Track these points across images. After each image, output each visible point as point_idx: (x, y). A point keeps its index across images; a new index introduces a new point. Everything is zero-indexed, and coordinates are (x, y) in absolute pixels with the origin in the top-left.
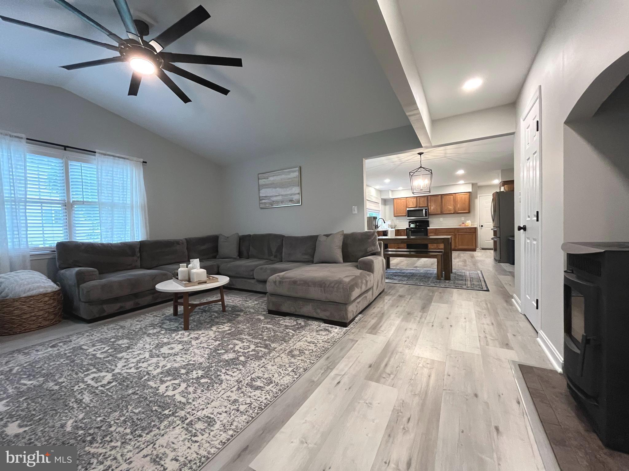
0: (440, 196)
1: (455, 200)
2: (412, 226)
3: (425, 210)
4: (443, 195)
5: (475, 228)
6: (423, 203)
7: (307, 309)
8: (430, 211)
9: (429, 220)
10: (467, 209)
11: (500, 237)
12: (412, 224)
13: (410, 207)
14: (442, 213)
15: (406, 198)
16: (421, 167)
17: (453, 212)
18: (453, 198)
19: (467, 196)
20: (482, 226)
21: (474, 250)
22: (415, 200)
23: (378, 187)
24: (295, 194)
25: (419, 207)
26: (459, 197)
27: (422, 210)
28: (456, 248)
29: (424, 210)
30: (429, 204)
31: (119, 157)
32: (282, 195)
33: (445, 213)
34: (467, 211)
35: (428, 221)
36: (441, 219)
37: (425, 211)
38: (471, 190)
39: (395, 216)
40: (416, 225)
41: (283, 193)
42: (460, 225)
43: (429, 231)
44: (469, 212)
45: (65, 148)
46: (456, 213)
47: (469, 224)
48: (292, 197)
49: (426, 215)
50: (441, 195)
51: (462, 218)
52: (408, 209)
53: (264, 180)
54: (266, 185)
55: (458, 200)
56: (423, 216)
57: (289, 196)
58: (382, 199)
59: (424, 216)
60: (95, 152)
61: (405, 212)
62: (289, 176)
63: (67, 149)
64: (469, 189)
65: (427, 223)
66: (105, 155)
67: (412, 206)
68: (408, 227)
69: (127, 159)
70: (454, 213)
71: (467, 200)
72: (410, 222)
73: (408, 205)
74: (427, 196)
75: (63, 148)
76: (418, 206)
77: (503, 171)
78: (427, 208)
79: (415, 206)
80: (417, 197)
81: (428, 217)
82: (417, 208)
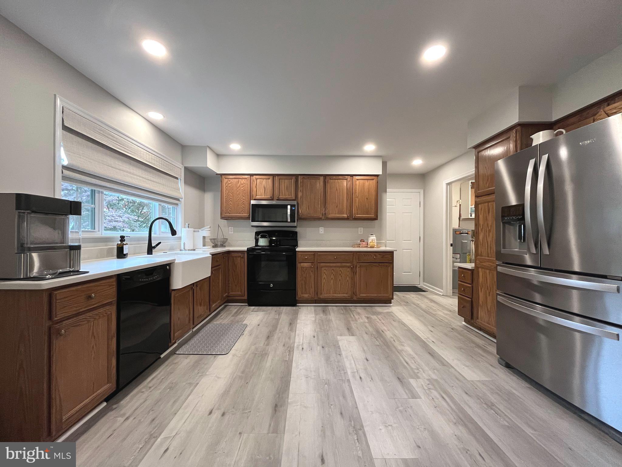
0: (322, 178)
1: (350, 193)
2: (263, 242)
3: (292, 206)
4: (327, 177)
5: (393, 253)
6: (286, 191)
8: (300, 212)
9: (298, 230)
10: (373, 211)
12: (262, 237)
13: (258, 197)
14: (324, 217)
15: (252, 175)
17: (345, 216)
18: (348, 185)
19: (373, 183)
21: (388, 301)
22: (270, 181)
23: (157, 116)
25: (279, 199)
26: (358, 185)
27: (285, 207)
28: (355, 298)
29: (289, 207)
30: (300, 194)
33: (330, 216)
34: (372, 216)
35: (296, 233)
36: (321, 230)
37: (291, 209)
38: (380, 172)
39: (222, 218)
40: (271, 242)
43: (299, 256)
44: (376, 218)
46: (351, 218)
47: (373, 242)
49: (293, 220)
50: (325, 176)
51: (359, 229)
52: (253, 202)
55: (355, 191)
56: (287, 221)
58: (186, 169)
59: (289, 220)
61: (247, 208)
64: (377, 168)
65: (293, 237)
67: (263, 197)
68: (252, 244)
70: (347, 219)
71: (374, 193)
72: (257, 234)
73: (254, 193)
74: (297, 176)
76: (276, 198)
78: (295, 203)
79: (268, 196)
80: (274, 175)
81: (295, 224)
82: (274, 202)
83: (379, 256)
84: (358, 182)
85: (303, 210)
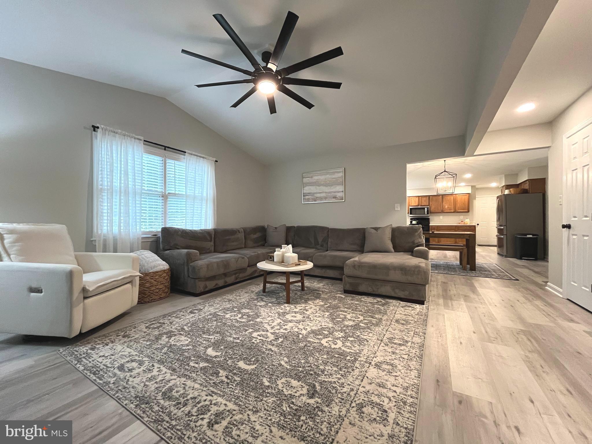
0: (441, 196)
1: (455, 201)
2: (414, 222)
3: (427, 208)
4: (444, 196)
5: (475, 226)
6: (425, 202)
7: (386, 289)
9: (430, 217)
10: (466, 208)
11: (506, 235)
12: (414, 220)
13: (412, 205)
14: (442, 212)
16: (445, 171)
17: (452, 211)
18: (453, 198)
19: (467, 197)
20: (478, 224)
22: (417, 199)
24: (339, 192)
25: (421, 206)
26: (459, 198)
27: (424, 209)
29: (426, 209)
30: (431, 203)
31: (200, 157)
32: (326, 193)
33: (445, 211)
34: (466, 211)
35: (429, 219)
36: (441, 217)
38: (470, 192)
40: (418, 222)
41: (327, 191)
42: (459, 223)
43: (430, 227)
44: (468, 212)
45: (165, 148)
46: (455, 212)
47: (468, 222)
48: (336, 194)
49: (428, 213)
51: (462, 216)
52: (410, 207)
53: (308, 179)
54: (308, 183)
55: (458, 200)
56: (425, 214)
57: (333, 194)
60: (185, 152)
61: (408, 209)
62: (334, 176)
63: (166, 148)
64: (469, 190)
65: (428, 220)
66: (191, 154)
67: (415, 205)
68: (410, 223)
69: (205, 158)
71: (467, 200)
72: (412, 219)
73: (410, 204)
74: (429, 196)
75: (164, 148)
76: (420, 204)
77: (506, 176)
78: (429, 207)
79: (417, 204)
80: (419, 196)
81: (429, 215)
82: (419, 207)
83: (468, 228)
84: (459, 197)
85: (432, 209)
